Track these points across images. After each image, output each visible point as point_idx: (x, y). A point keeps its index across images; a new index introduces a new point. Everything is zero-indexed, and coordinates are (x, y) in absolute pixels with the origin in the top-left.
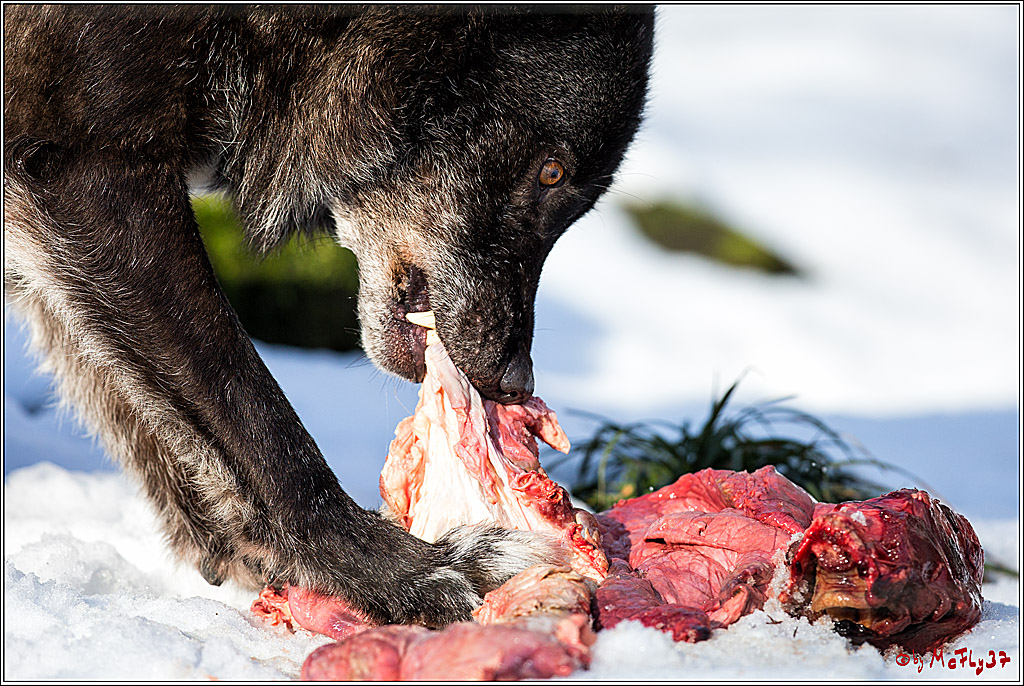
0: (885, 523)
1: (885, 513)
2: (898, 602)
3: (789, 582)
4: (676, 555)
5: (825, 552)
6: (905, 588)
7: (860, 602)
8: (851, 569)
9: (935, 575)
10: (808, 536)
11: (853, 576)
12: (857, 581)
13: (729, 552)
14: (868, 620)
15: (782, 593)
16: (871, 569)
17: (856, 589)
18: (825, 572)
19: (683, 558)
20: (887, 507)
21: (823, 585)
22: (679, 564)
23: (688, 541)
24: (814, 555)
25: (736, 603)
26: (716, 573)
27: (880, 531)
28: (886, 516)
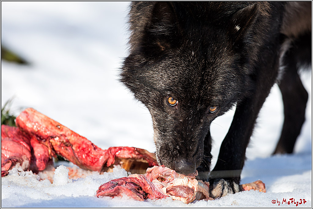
25: (8, 165)
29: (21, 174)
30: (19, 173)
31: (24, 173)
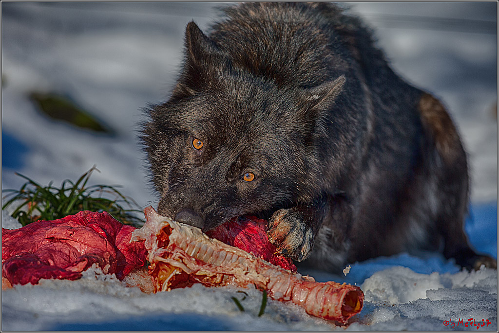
4: (55, 244)
13: (83, 245)
19: (58, 246)
22: (56, 248)
23: (66, 238)
25: (82, 265)
26: (73, 252)
29: (99, 278)
30: (97, 275)
31: (103, 276)
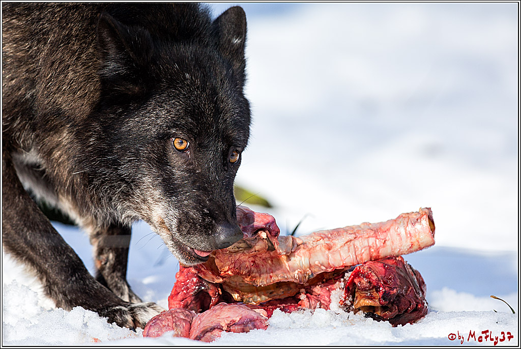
0: (386, 269)
1: (386, 265)
2: (393, 303)
3: (344, 296)
5: (360, 282)
6: (396, 297)
7: (376, 303)
8: (372, 289)
9: (409, 292)
10: (352, 275)
11: (373, 292)
12: (375, 294)
14: (379, 312)
15: (341, 301)
16: (381, 289)
17: (374, 298)
18: (360, 291)
20: (386, 263)
21: (359, 297)
24: (355, 283)
27: (384, 273)
28: (386, 266)
